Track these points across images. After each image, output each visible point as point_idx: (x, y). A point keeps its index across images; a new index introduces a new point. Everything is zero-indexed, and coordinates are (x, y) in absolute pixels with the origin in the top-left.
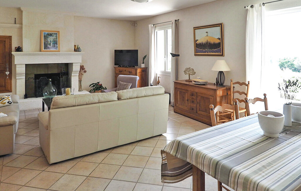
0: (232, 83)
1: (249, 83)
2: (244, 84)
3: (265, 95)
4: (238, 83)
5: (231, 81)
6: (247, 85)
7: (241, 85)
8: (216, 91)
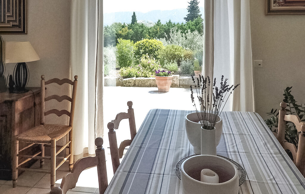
0: (43, 81)
1: (76, 80)
2: (67, 81)
3: (130, 104)
4: (55, 80)
5: (43, 79)
6: (74, 84)
7: (60, 84)
8: (13, 104)
